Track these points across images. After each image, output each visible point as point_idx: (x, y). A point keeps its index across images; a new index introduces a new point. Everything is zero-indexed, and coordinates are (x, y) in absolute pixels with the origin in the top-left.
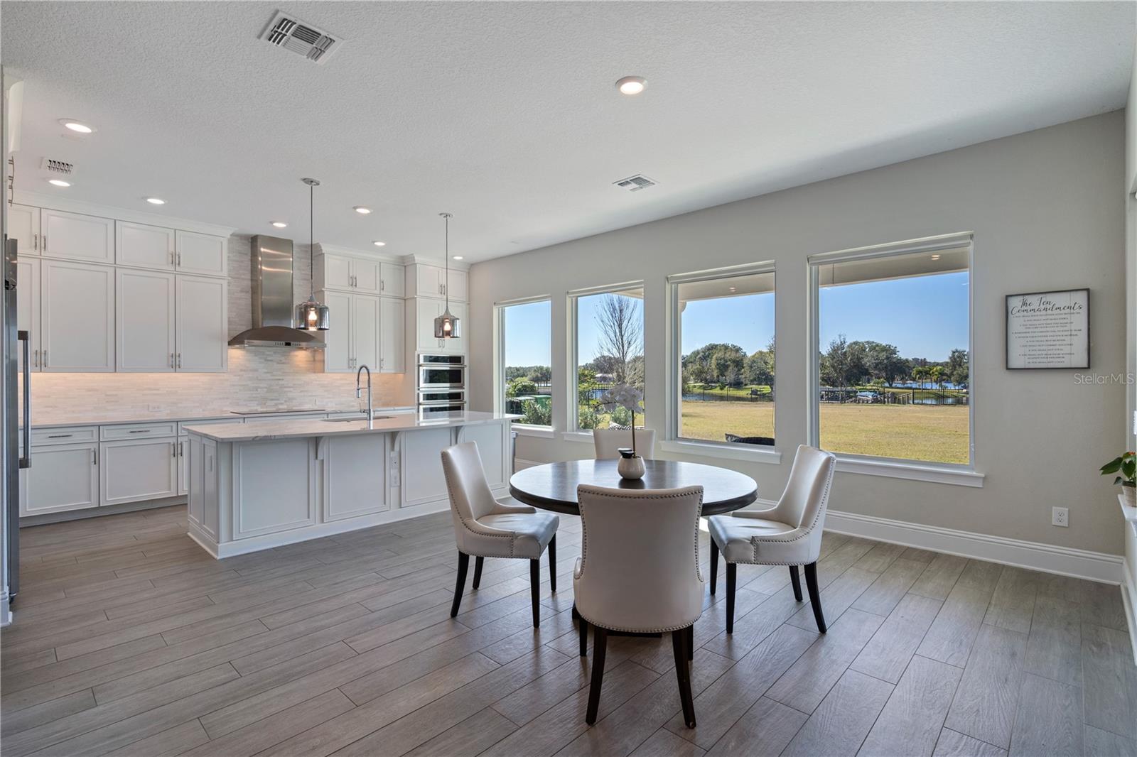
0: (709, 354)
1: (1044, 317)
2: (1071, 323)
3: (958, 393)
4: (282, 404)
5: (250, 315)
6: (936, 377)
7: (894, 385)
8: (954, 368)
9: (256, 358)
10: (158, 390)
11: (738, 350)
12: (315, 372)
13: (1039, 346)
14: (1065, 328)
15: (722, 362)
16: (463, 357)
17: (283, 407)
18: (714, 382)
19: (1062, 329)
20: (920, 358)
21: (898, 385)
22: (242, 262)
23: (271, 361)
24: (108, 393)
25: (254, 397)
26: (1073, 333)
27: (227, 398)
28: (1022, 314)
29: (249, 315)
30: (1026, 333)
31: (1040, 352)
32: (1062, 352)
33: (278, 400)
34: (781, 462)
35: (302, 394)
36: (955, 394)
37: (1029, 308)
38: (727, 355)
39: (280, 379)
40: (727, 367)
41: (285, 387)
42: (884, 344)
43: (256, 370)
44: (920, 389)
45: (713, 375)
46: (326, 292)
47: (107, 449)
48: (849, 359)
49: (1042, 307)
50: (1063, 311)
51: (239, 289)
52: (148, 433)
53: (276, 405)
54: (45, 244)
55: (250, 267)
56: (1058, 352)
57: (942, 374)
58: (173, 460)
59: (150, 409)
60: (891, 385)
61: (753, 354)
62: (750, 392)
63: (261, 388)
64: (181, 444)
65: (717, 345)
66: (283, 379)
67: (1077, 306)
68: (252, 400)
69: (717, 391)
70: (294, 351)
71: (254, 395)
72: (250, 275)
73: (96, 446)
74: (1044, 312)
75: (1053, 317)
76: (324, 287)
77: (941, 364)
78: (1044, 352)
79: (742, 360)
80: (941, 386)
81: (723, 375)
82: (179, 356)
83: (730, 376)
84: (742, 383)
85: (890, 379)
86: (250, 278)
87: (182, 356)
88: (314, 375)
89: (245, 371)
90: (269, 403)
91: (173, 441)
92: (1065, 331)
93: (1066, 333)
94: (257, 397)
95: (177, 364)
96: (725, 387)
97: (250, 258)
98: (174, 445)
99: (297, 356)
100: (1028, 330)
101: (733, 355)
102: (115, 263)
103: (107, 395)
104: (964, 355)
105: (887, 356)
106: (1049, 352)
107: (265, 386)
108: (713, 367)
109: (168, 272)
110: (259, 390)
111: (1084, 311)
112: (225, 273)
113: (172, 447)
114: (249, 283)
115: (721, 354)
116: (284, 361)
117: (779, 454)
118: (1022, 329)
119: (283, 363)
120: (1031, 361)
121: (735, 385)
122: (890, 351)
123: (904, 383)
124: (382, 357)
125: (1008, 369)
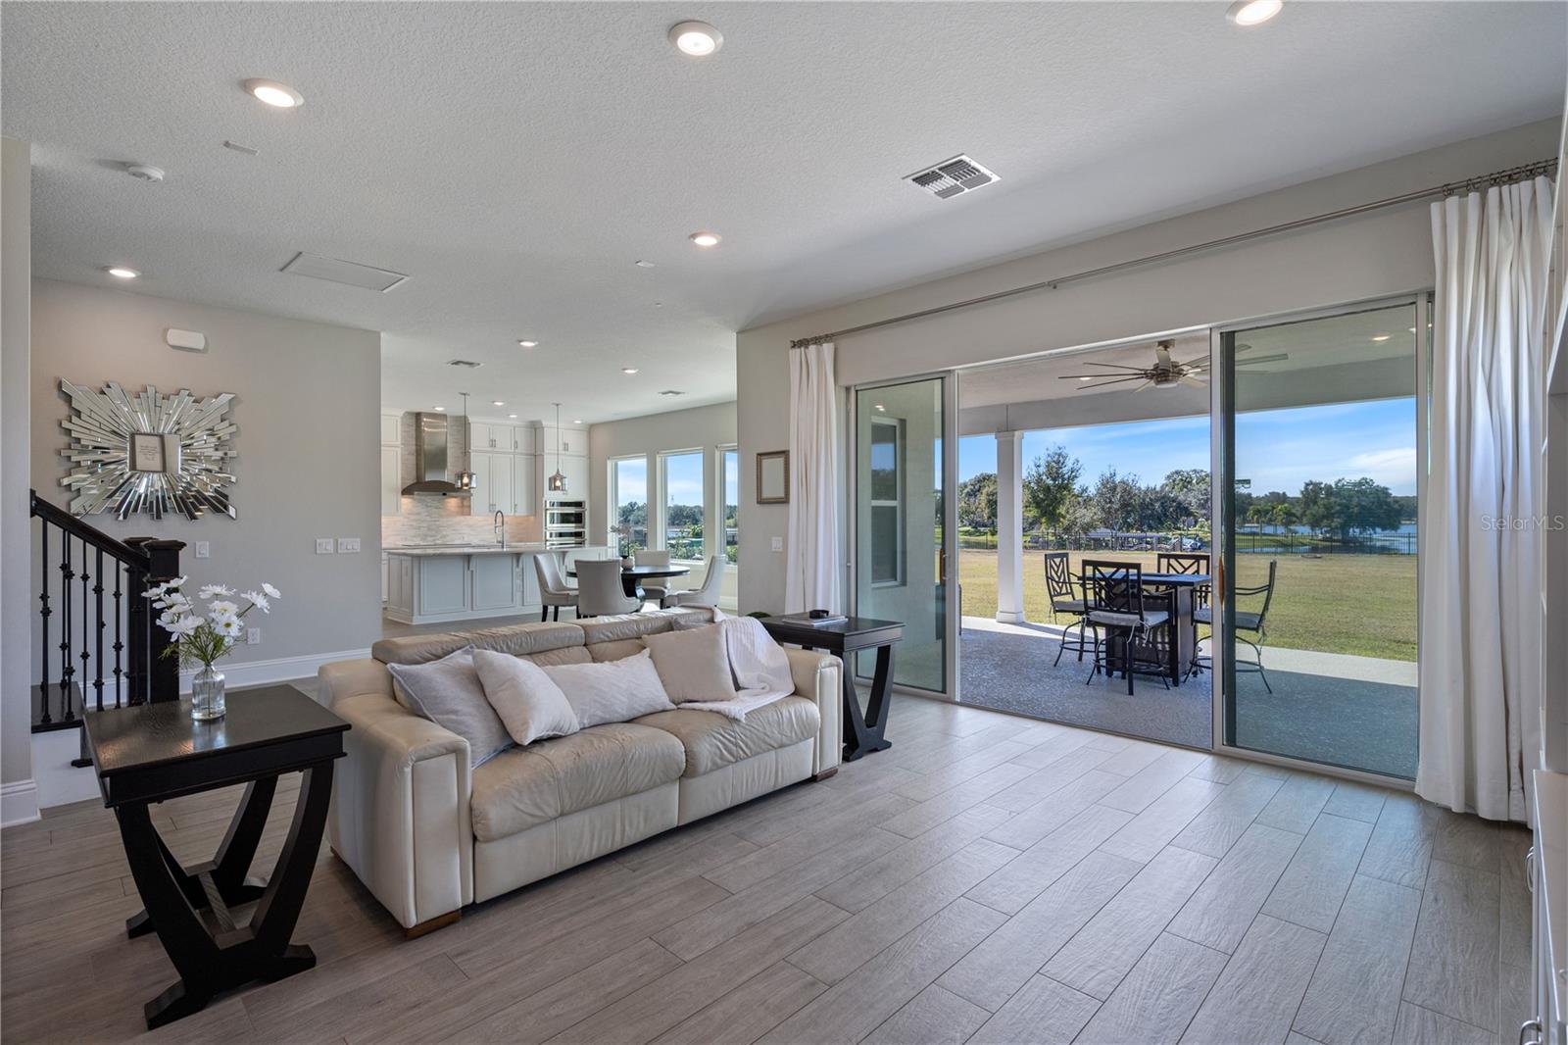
6: (1280, 518)
9: (420, 504)
12: (464, 515)
16: (582, 502)
22: (409, 431)
23: (432, 506)
27: (399, 535)
29: (414, 472)
33: (435, 536)
35: (454, 533)
41: (441, 527)
43: (420, 514)
46: (472, 452)
51: (407, 452)
53: (434, 540)
55: (414, 436)
57: (1290, 513)
66: (439, 521)
68: (417, 537)
70: (446, 499)
71: (418, 533)
72: (414, 441)
76: (470, 447)
77: (1290, 499)
86: (414, 444)
89: (411, 514)
90: (429, 538)
94: (420, 535)
96: (988, 530)
97: (414, 428)
99: (449, 503)
104: (1321, 488)
107: (427, 525)
110: (422, 528)
112: (400, 442)
114: (414, 447)
116: (441, 507)
124: (515, 504)
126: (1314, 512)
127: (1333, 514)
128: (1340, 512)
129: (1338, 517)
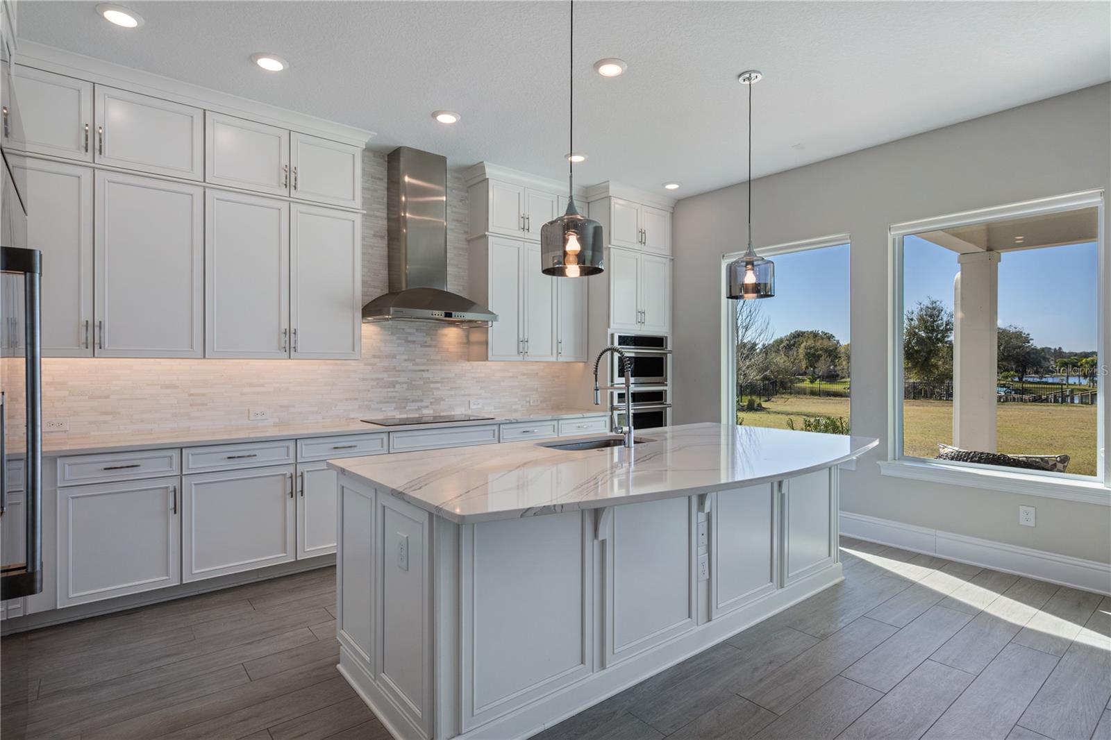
0: (796, 342)
4: (427, 407)
5: (386, 272)
7: (1024, 379)
9: (395, 338)
10: (262, 385)
11: (830, 337)
12: (468, 360)
15: (812, 350)
16: (666, 337)
17: (428, 412)
18: (801, 375)
20: (1053, 348)
21: (1031, 380)
22: (376, 191)
23: (414, 342)
24: (193, 391)
25: (391, 398)
27: (356, 399)
29: (384, 273)
33: (422, 401)
35: (453, 392)
39: (423, 371)
40: (820, 356)
41: (433, 382)
42: (1014, 331)
43: (394, 357)
45: (800, 367)
46: (490, 238)
47: (193, 486)
51: (372, 232)
52: (254, 460)
53: (419, 408)
54: (101, 146)
55: (386, 199)
58: (290, 502)
59: (252, 417)
60: (1021, 379)
61: (848, 342)
63: (399, 383)
64: (302, 476)
66: (428, 371)
68: (388, 402)
69: (806, 385)
70: (444, 327)
71: (390, 394)
72: (386, 212)
73: (176, 482)
76: (487, 229)
79: (836, 349)
81: (813, 366)
82: (295, 333)
83: (822, 367)
84: (838, 375)
85: (1022, 373)
86: (385, 215)
87: (299, 332)
88: (468, 363)
89: (379, 357)
90: (413, 406)
91: (289, 471)
94: (394, 397)
95: (292, 345)
96: (816, 379)
97: (386, 186)
98: (291, 477)
99: (446, 335)
101: (826, 343)
102: (204, 181)
103: (191, 395)
105: (1018, 345)
107: (405, 380)
108: (801, 357)
109: (279, 198)
110: (397, 386)
112: (358, 203)
113: (289, 482)
114: (385, 223)
115: (810, 342)
116: (428, 343)
119: (430, 346)
121: (827, 377)
122: (1021, 338)
123: (1041, 378)
124: (559, 338)
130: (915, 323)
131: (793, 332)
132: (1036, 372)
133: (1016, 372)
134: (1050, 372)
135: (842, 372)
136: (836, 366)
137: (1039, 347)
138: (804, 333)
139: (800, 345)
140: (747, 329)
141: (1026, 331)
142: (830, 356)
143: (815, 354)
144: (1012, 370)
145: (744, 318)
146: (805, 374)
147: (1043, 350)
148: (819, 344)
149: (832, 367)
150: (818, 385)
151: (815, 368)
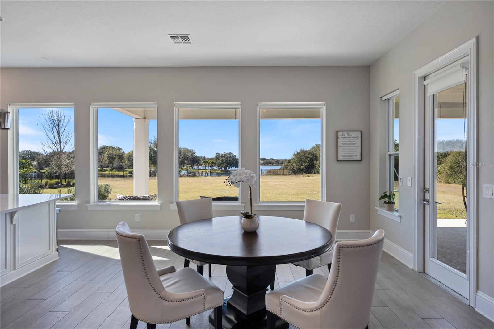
0: (103, 151)
1: (348, 141)
2: (356, 143)
3: (218, 171)
6: (210, 164)
7: (194, 168)
8: (216, 161)
11: (120, 149)
13: (347, 152)
14: (354, 145)
15: (111, 155)
18: (106, 167)
19: (353, 145)
21: (195, 168)
26: (357, 147)
28: (342, 139)
30: (343, 146)
31: (347, 154)
32: (353, 154)
34: (244, 209)
36: (217, 171)
37: (344, 137)
38: (114, 152)
40: (115, 158)
42: (190, 149)
44: (204, 169)
45: (105, 164)
48: (182, 156)
49: (348, 136)
50: (354, 139)
56: (352, 154)
57: (213, 163)
60: (192, 168)
61: (129, 152)
62: (128, 172)
65: (107, 147)
67: (358, 137)
69: (108, 172)
74: (348, 139)
75: (351, 141)
77: (212, 159)
78: (348, 154)
79: (123, 155)
80: (212, 168)
81: (111, 163)
83: (116, 163)
84: (123, 168)
85: (193, 165)
92: (354, 146)
93: (354, 147)
96: (113, 170)
100: (344, 145)
101: (118, 152)
104: (220, 155)
105: (191, 155)
106: (350, 154)
108: (106, 158)
111: (360, 139)
115: (110, 151)
117: (244, 205)
118: (342, 145)
120: (345, 157)
121: (118, 168)
122: (192, 152)
125: (338, 161)
126: (219, 162)
127: (223, 163)
128: (225, 162)
129: (225, 164)
130: (153, 145)
131: (102, 146)
132: (197, 165)
133: (191, 165)
134: (201, 165)
135: (125, 166)
136: (123, 163)
137: (198, 156)
138: (108, 146)
139: (105, 152)
140: (66, 143)
141: (194, 150)
142: (120, 158)
143: (113, 157)
144: (190, 164)
145: (65, 137)
146: (108, 167)
147: (199, 157)
148: (114, 153)
149: (121, 164)
150: (114, 172)
151: (113, 164)
